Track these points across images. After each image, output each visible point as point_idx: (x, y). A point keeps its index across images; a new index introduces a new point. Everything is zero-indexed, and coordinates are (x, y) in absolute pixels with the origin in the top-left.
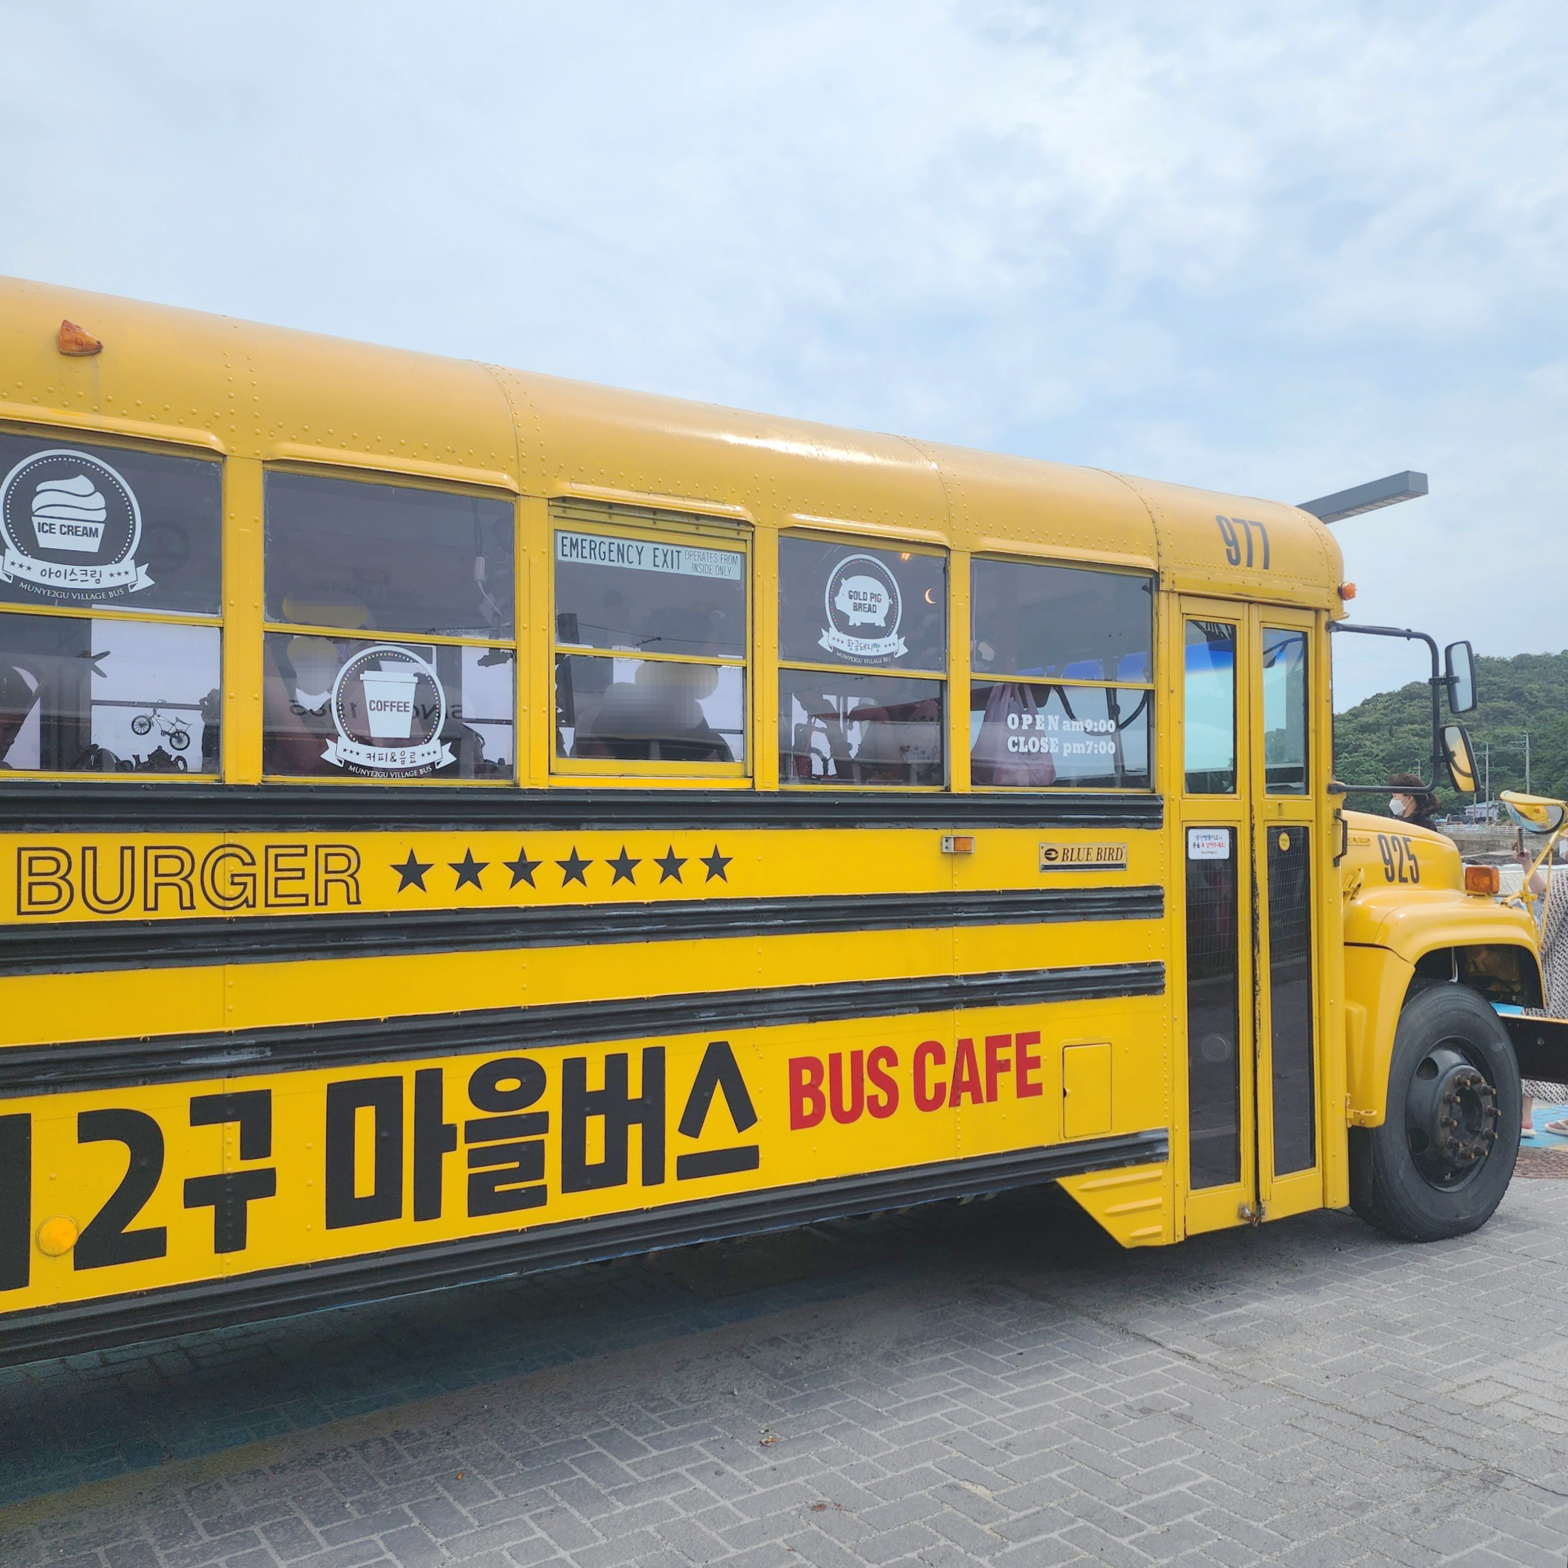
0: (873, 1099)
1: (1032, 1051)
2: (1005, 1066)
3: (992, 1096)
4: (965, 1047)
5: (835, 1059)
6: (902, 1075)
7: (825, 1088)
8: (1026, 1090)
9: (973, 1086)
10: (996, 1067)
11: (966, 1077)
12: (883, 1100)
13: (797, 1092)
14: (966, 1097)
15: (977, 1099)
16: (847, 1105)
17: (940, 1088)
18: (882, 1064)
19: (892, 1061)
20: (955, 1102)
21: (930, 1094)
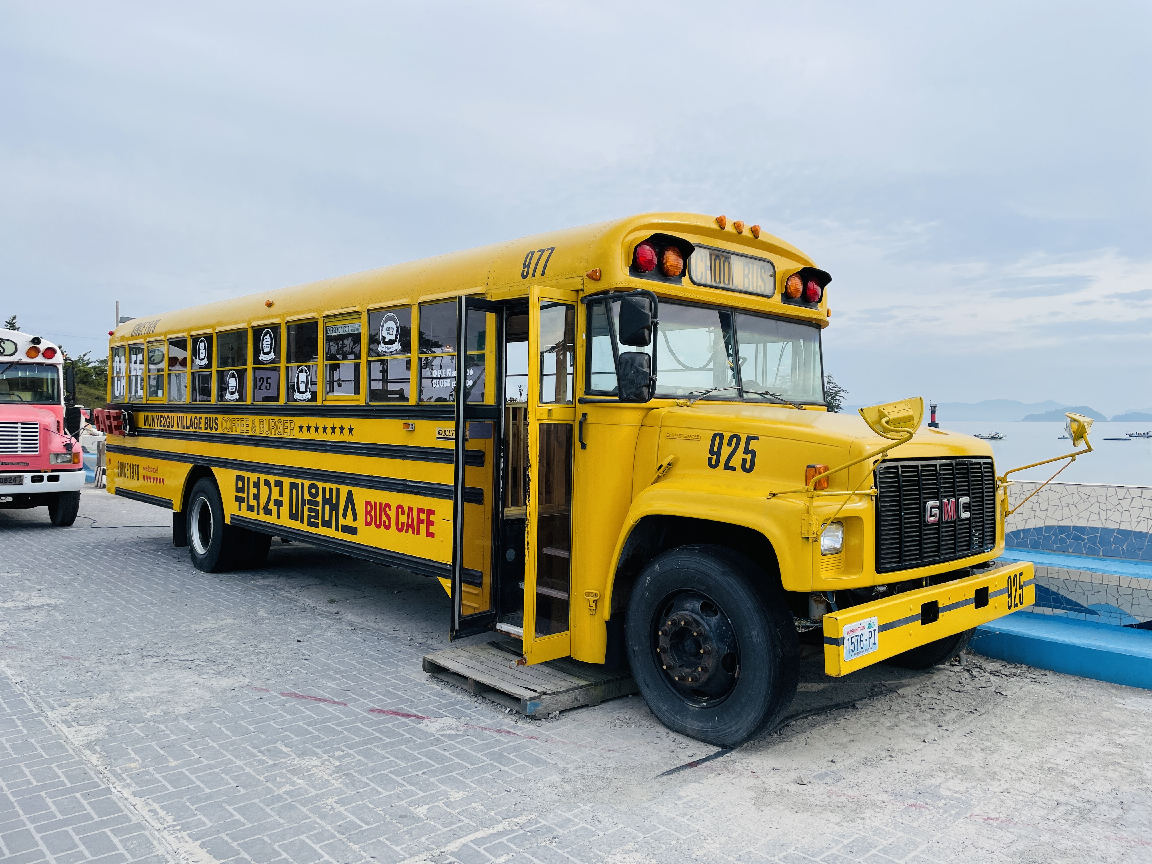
0: (385, 522)
1: (432, 518)
2: (422, 521)
3: (418, 533)
4: (410, 509)
5: (376, 503)
6: (392, 514)
7: (373, 513)
8: (430, 535)
9: (412, 526)
10: (420, 521)
11: (410, 523)
12: (387, 524)
13: (367, 513)
14: (410, 530)
15: (413, 533)
16: (378, 522)
17: (403, 523)
18: (387, 509)
19: (390, 510)
20: (407, 532)
21: (400, 526)
